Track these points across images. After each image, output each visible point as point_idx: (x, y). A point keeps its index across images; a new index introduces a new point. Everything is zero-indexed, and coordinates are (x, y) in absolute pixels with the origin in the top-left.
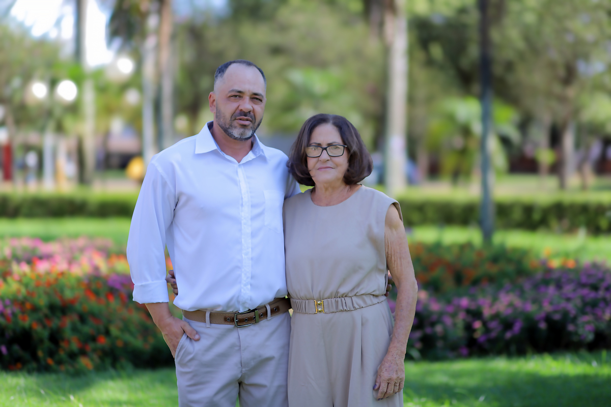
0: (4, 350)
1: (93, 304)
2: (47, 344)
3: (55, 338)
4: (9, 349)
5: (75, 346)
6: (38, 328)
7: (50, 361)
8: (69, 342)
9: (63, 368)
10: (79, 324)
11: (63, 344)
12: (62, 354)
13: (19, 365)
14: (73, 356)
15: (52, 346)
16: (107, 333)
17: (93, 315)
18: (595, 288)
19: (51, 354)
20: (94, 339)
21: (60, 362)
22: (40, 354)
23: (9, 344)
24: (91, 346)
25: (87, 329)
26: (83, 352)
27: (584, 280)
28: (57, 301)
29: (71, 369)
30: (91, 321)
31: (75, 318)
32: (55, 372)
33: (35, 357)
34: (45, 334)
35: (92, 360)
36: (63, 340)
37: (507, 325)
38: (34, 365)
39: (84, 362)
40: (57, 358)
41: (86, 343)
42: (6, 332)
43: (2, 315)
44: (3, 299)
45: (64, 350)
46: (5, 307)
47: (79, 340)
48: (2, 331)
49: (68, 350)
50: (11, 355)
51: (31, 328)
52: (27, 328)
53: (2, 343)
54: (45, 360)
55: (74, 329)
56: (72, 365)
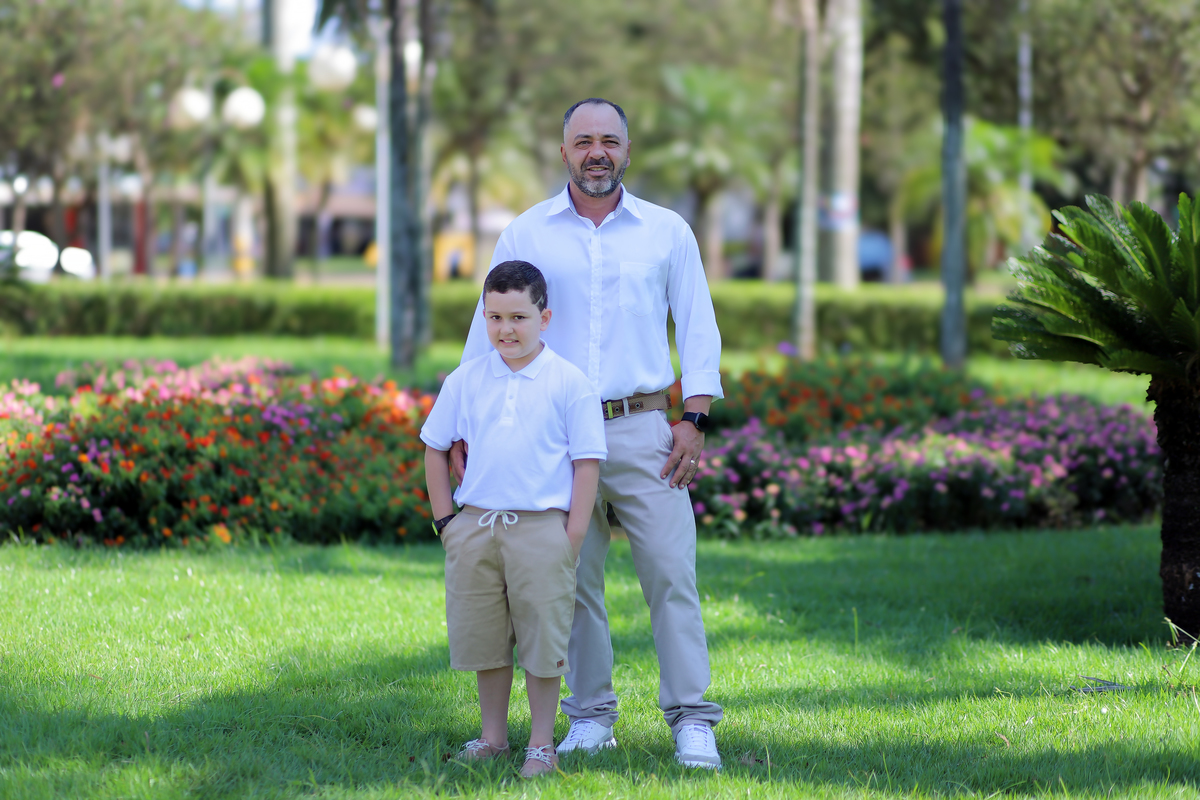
0: (97, 514)
1: (233, 446)
2: (163, 505)
3: (176, 497)
4: (104, 514)
5: (205, 510)
6: (150, 481)
7: (167, 531)
8: (197, 504)
9: (187, 544)
10: (213, 478)
11: (187, 507)
12: (186, 522)
13: (121, 539)
14: (202, 525)
15: (170, 508)
16: (257, 490)
17: (234, 462)
18: (1043, 434)
19: (170, 522)
20: (236, 499)
21: (183, 534)
22: (153, 521)
23: (105, 508)
24: (231, 510)
25: (225, 484)
26: (217, 519)
28: (180, 439)
29: (200, 545)
30: (231, 472)
31: (208, 467)
32: (175, 547)
33: (145, 527)
34: (162, 490)
35: (231, 529)
36: (187, 500)
38: (144, 538)
39: (220, 533)
40: (178, 527)
41: (223, 505)
42: (101, 487)
43: (95, 461)
44: (98, 439)
45: (189, 515)
46: (100, 450)
47: (213, 501)
48: (95, 486)
49: (194, 515)
50: (108, 522)
51: (138, 480)
52: (133, 481)
53: (93, 505)
54: (160, 531)
55: (206, 484)
56: (202, 539)
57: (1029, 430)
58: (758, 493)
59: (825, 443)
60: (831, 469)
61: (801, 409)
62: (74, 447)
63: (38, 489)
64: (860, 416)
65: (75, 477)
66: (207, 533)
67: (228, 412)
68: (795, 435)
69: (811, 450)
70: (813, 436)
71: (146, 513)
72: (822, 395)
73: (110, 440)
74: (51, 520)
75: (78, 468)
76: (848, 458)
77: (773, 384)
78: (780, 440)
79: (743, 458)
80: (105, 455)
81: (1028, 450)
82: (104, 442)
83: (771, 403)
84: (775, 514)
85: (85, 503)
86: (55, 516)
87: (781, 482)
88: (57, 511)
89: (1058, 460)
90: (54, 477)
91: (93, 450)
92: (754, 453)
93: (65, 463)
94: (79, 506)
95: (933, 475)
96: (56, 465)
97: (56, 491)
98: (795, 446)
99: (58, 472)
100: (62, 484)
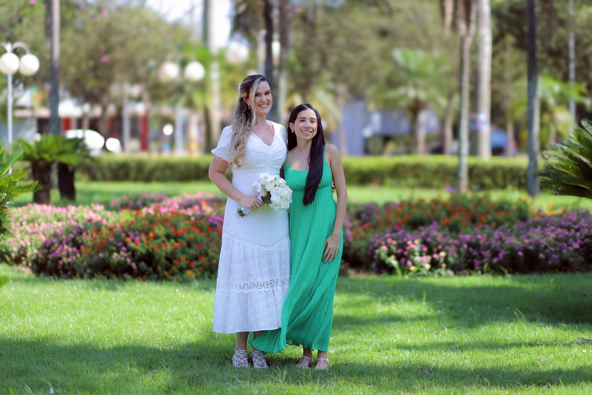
0: (134, 265)
1: (195, 234)
2: (164, 262)
3: (171, 258)
4: (137, 265)
5: (183, 263)
6: (157, 250)
7: (166, 273)
8: (179, 261)
9: (175, 279)
10: (187, 249)
11: (175, 262)
12: (175, 269)
13: (144, 276)
14: (182, 270)
15: (167, 263)
16: (207, 254)
17: (196, 242)
18: (569, 228)
19: (167, 269)
20: (197, 259)
21: (173, 274)
22: (159, 268)
23: (138, 261)
24: (195, 263)
25: (192, 252)
26: (189, 268)
27: (563, 223)
28: (171, 231)
29: (181, 279)
30: (195, 246)
31: (184, 244)
32: (169, 280)
33: (155, 271)
34: (163, 255)
35: (195, 272)
36: (175, 259)
37: (495, 254)
38: (155, 276)
39: (189, 273)
40: (171, 271)
41: (191, 261)
42: (136, 253)
43: (133, 241)
44: (134, 231)
45: (176, 266)
46: (135, 236)
47: (187, 259)
48: (133, 253)
49: (178, 266)
50: (139, 269)
51: (153, 250)
52: (150, 251)
53: (133, 261)
54: (163, 273)
55: (183, 252)
56: (182, 276)
57: (562, 227)
58: (436, 256)
59: (468, 233)
60: (470, 245)
61: (457, 217)
62: (123, 235)
63: (107, 254)
64: (484, 221)
65: (124, 249)
66: (183, 274)
67: (193, 219)
68: (454, 229)
69: (461, 236)
70: (463, 229)
71: (156, 264)
72: (467, 211)
73: (139, 231)
74: (113, 268)
75: (125, 244)
76: (478, 240)
77: (445, 206)
78: (447, 231)
79: (429, 240)
80: (137, 238)
81: (561, 236)
82: (137, 232)
83: (443, 214)
84: (444, 265)
85: (129, 260)
86: (115, 266)
87: (446, 251)
88: (116, 264)
89: (576, 241)
90: (114, 248)
91: (132, 235)
92: (434, 238)
93: (119, 242)
94: (125, 262)
95: (517, 248)
96: (115, 243)
97: (115, 254)
98: (454, 234)
99: (116, 246)
100: (118, 251)
